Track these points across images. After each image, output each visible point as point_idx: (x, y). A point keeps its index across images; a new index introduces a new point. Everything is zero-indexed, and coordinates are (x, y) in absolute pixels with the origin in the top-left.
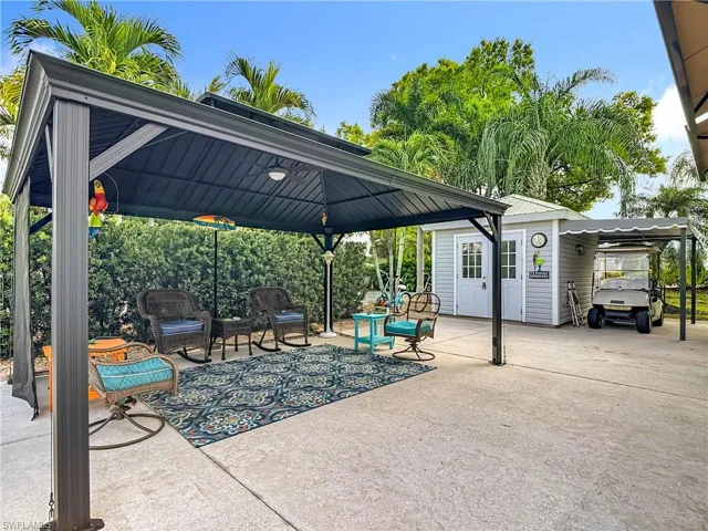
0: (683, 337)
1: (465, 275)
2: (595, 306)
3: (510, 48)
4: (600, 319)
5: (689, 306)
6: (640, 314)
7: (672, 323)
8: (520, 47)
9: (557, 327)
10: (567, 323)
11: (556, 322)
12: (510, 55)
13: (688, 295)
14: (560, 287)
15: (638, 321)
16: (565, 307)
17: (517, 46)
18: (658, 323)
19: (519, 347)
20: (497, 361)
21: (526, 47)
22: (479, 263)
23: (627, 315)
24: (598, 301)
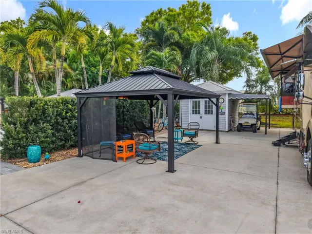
0: (266, 134)
1: (193, 113)
2: (239, 124)
3: (200, 6)
4: (241, 128)
5: (268, 122)
6: (253, 126)
7: (263, 129)
8: (205, 5)
9: (227, 132)
10: (230, 130)
11: (227, 130)
12: (200, 9)
13: (268, 117)
14: (228, 117)
15: (253, 129)
16: (230, 124)
17: (204, 5)
18: (259, 129)
19: (223, 138)
20: (217, 142)
21: (208, 6)
22: (199, 108)
23: (250, 127)
24: (240, 122)
